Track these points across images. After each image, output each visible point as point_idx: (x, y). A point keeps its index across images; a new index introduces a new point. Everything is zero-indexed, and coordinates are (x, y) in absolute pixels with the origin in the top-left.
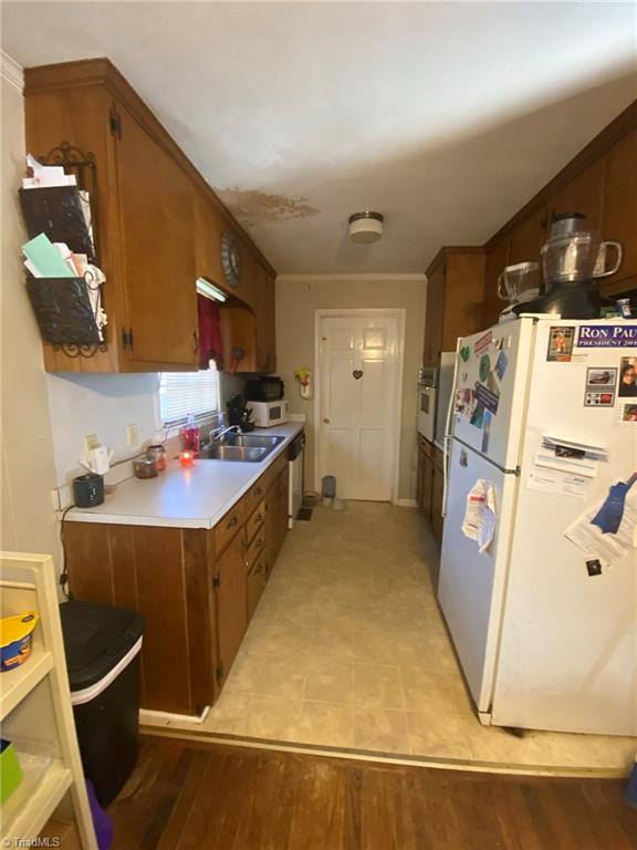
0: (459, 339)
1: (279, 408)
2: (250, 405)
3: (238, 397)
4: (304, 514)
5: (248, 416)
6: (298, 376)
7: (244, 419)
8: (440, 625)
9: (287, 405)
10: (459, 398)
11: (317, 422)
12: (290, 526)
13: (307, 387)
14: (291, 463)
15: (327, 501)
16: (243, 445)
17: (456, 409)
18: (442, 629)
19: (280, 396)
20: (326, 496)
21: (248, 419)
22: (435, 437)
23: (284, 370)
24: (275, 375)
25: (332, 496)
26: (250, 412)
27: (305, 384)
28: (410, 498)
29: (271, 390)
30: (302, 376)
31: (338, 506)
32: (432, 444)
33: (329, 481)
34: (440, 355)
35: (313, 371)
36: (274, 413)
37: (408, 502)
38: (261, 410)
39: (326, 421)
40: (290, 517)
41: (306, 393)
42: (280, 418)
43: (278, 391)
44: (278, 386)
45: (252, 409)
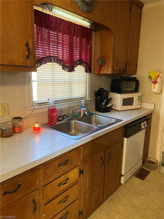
1: (132, 99)
4: (142, 174)
5: (107, 102)
6: (150, 77)
7: (104, 104)
9: (140, 97)
12: (122, 182)
13: (157, 85)
14: (125, 139)
27: (155, 82)
30: (153, 77)
36: (127, 102)
40: (123, 176)
41: (155, 89)
42: (133, 105)
43: (134, 87)
44: (134, 84)
45: (111, 98)
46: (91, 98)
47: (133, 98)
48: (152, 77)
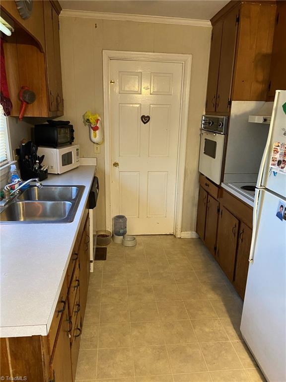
0: (277, 91)
1: (69, 154)
2: (42, 151)
3: (28, 145)
4: (100, 254)
5: (40, 163)
6: (87, 121)
7: (37, 167)
8: (245, 355)
9: (77, 150)
10: (276, 151)
11: (108, 167)
12: (92, 271)
13: (98, 132)
14: (91, 211)
15: (119, 239)
16: (39, 199)
17: (271, 162)
18: (248, 360)
19: (70, 141)
20: (119, 234)
21: (40, 167)
22: (222, 181)
23: (72, 113)
24: (63, 119)
25: (124, 234)
26: (42, 159)
27: (96, 129)
28: (191, 230)
29: (61, 135)
31: (129, 243)
32: (219, 187)
33: (120, 220)
34: (230, 103)
35: (102, 115)
36: (67, 159)
37: (190, 234)
38: (53, 156)
39: (116, 165)
40: (91, 262)
41: (97, 137)
42: (71, 163)
43: (69, 136)
44: (68, 131)
45: (43, 156)
46: (13, 160)
47: (71, 152)
48: (91, 121)
